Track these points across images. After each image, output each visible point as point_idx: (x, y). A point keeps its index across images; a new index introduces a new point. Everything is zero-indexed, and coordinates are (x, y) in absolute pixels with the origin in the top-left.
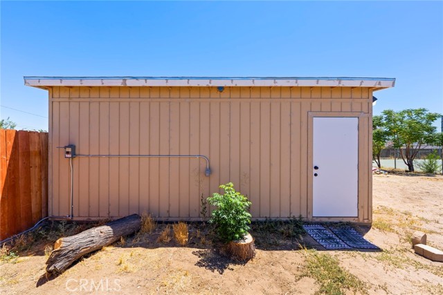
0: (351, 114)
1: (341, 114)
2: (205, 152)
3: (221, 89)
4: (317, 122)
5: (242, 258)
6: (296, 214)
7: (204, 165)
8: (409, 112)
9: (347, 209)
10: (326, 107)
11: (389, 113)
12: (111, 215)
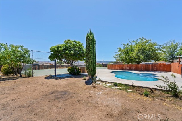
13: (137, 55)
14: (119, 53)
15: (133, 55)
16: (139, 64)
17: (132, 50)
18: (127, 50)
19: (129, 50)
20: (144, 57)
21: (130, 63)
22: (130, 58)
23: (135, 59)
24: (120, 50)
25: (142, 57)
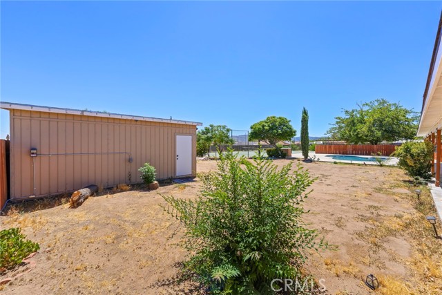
0: (189, 134)
1: (186, 134)
2: (128, 151)
3: (136, 121)
4: (178, 137)
5: (154, 188)
6: (170, 176)
7: (128, 157)
8: (220, 126)
9: (189, 172)
10: (181, 131)
11: (212, 126)
12: (68, 189)
13: (370, 130)
14: (337, 126)
15: (363, 129)
16: (376, 144)
17: (362, 122)
18: (353, 121)
19: (356, 121)
20: (382, 133)
21: (360, 143)
22: (358, 134)
23: (367, 136)
24: (340, 120)
25: (379, 134)
